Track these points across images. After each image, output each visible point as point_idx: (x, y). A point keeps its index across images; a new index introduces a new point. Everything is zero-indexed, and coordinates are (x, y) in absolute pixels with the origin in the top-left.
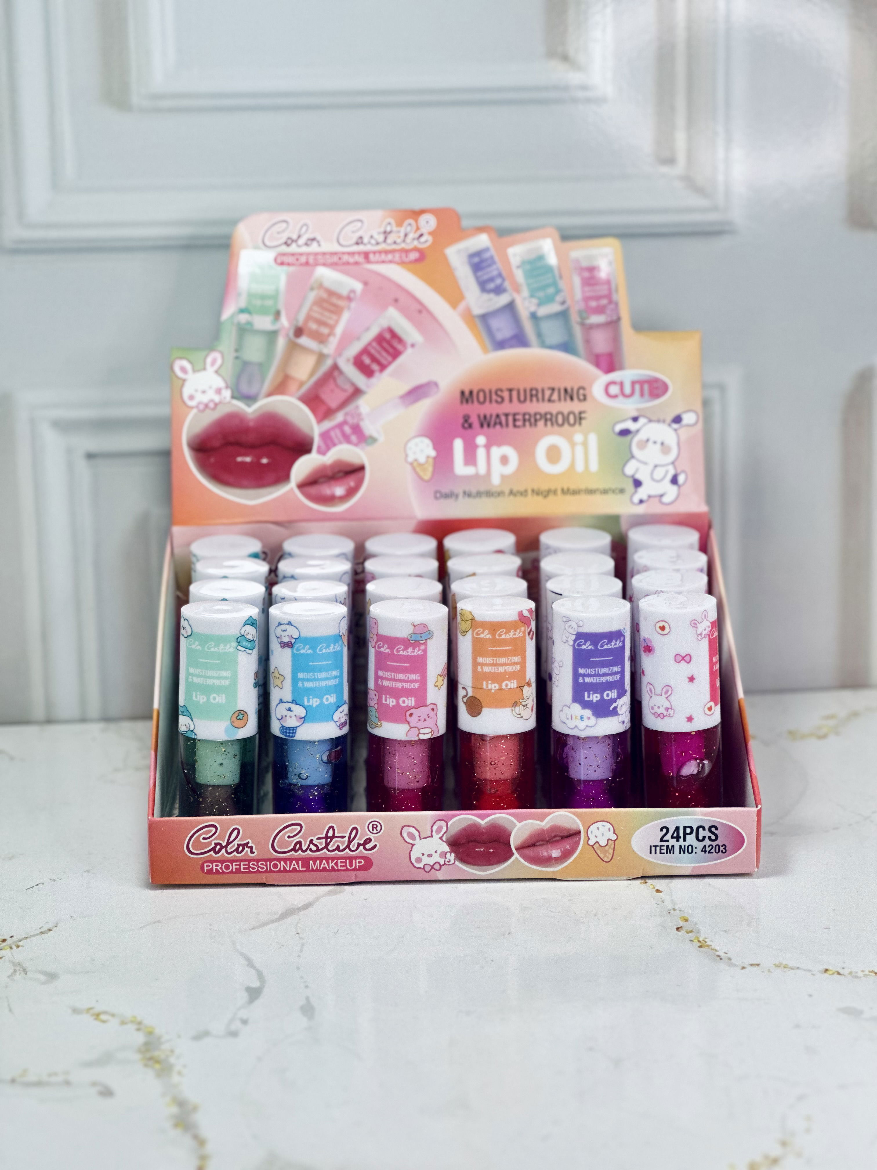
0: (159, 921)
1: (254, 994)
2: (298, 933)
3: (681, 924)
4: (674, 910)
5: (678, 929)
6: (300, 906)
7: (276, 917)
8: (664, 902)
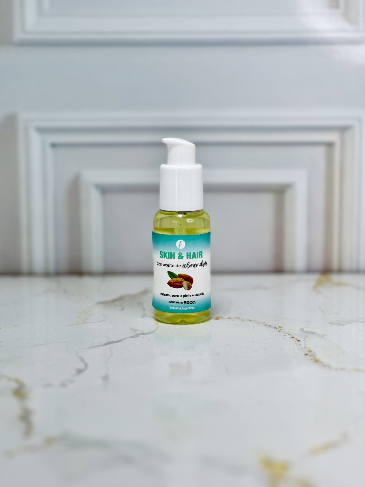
0: (43, 344)
1: (79, 371)
2: (110, 350)
3: (307, 353)
4: (305, 348)
5: (306, 355)
6: (115, 341)
7: (102, 344)
8: (300, 345)
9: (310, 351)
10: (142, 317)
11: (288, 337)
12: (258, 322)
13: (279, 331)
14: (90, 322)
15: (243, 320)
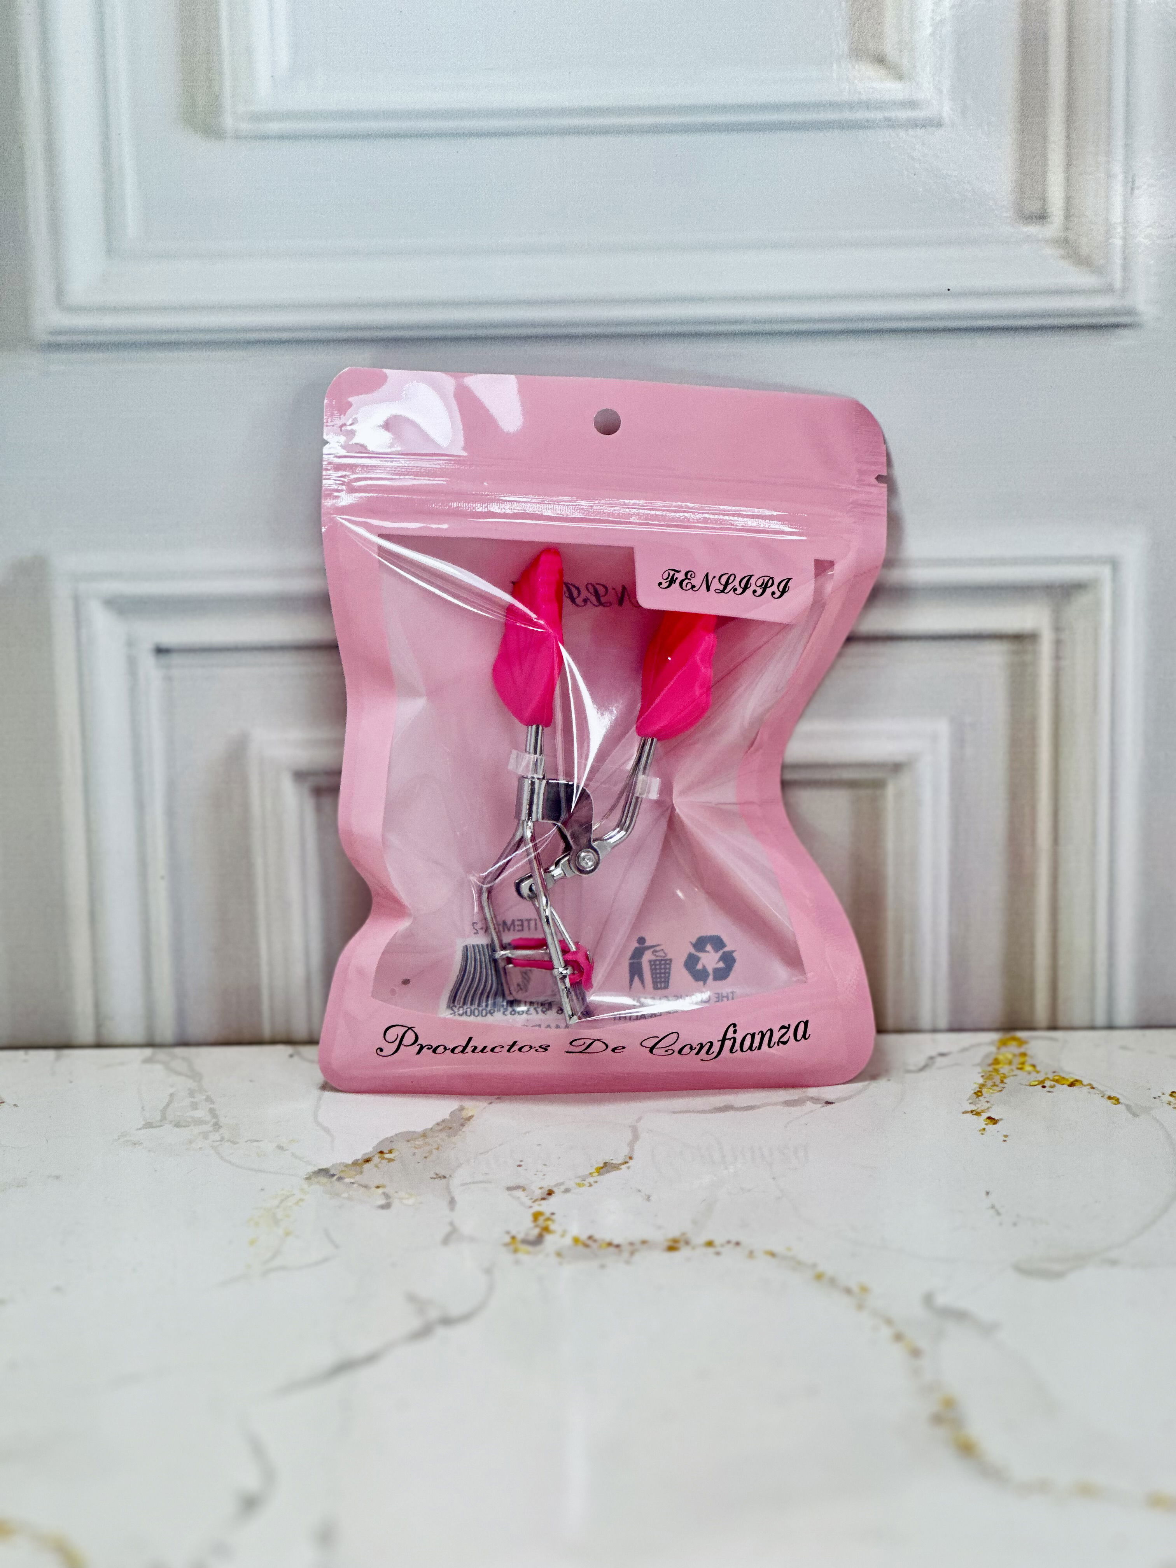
1: (249, 1505)
3: (939, 1409)
4: (934, 1386)
5: (936, 1419)
6: (361, 1357)
7: (321, 1374)
8: (920, 1371)
9: (949, 1403)
10: (446, 1241)
11: (886, 1332)
12: (796, 1264)
13: (860, 1307)
14: (282, 1268)
15: (751, 1254)
